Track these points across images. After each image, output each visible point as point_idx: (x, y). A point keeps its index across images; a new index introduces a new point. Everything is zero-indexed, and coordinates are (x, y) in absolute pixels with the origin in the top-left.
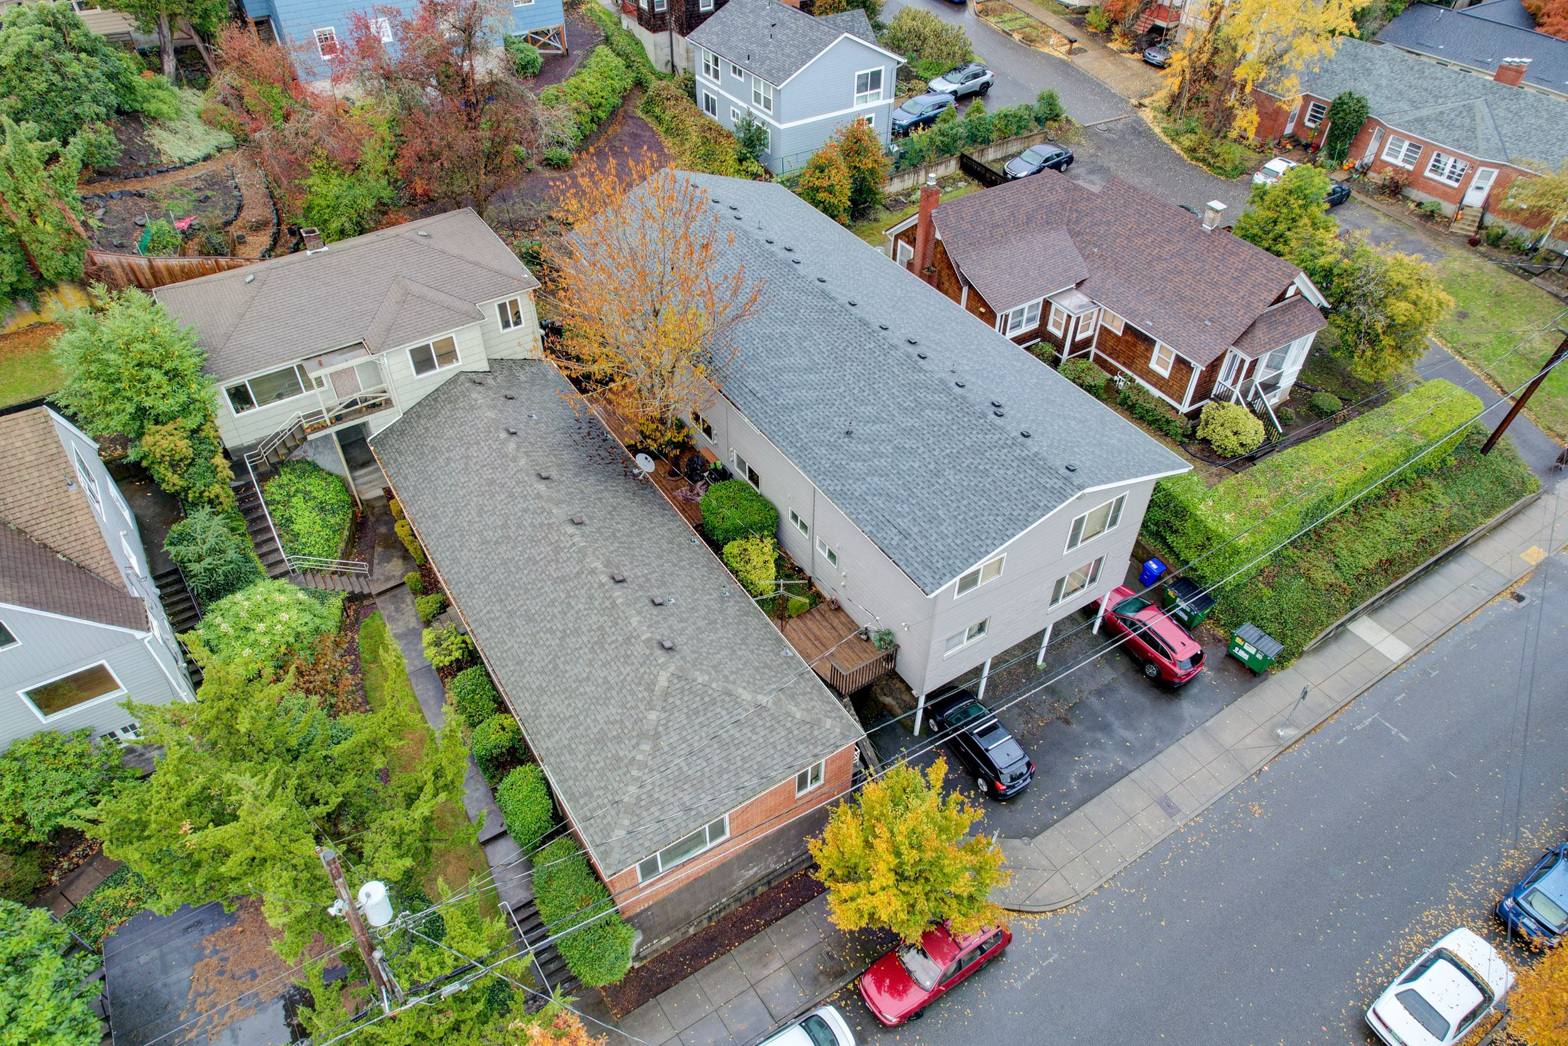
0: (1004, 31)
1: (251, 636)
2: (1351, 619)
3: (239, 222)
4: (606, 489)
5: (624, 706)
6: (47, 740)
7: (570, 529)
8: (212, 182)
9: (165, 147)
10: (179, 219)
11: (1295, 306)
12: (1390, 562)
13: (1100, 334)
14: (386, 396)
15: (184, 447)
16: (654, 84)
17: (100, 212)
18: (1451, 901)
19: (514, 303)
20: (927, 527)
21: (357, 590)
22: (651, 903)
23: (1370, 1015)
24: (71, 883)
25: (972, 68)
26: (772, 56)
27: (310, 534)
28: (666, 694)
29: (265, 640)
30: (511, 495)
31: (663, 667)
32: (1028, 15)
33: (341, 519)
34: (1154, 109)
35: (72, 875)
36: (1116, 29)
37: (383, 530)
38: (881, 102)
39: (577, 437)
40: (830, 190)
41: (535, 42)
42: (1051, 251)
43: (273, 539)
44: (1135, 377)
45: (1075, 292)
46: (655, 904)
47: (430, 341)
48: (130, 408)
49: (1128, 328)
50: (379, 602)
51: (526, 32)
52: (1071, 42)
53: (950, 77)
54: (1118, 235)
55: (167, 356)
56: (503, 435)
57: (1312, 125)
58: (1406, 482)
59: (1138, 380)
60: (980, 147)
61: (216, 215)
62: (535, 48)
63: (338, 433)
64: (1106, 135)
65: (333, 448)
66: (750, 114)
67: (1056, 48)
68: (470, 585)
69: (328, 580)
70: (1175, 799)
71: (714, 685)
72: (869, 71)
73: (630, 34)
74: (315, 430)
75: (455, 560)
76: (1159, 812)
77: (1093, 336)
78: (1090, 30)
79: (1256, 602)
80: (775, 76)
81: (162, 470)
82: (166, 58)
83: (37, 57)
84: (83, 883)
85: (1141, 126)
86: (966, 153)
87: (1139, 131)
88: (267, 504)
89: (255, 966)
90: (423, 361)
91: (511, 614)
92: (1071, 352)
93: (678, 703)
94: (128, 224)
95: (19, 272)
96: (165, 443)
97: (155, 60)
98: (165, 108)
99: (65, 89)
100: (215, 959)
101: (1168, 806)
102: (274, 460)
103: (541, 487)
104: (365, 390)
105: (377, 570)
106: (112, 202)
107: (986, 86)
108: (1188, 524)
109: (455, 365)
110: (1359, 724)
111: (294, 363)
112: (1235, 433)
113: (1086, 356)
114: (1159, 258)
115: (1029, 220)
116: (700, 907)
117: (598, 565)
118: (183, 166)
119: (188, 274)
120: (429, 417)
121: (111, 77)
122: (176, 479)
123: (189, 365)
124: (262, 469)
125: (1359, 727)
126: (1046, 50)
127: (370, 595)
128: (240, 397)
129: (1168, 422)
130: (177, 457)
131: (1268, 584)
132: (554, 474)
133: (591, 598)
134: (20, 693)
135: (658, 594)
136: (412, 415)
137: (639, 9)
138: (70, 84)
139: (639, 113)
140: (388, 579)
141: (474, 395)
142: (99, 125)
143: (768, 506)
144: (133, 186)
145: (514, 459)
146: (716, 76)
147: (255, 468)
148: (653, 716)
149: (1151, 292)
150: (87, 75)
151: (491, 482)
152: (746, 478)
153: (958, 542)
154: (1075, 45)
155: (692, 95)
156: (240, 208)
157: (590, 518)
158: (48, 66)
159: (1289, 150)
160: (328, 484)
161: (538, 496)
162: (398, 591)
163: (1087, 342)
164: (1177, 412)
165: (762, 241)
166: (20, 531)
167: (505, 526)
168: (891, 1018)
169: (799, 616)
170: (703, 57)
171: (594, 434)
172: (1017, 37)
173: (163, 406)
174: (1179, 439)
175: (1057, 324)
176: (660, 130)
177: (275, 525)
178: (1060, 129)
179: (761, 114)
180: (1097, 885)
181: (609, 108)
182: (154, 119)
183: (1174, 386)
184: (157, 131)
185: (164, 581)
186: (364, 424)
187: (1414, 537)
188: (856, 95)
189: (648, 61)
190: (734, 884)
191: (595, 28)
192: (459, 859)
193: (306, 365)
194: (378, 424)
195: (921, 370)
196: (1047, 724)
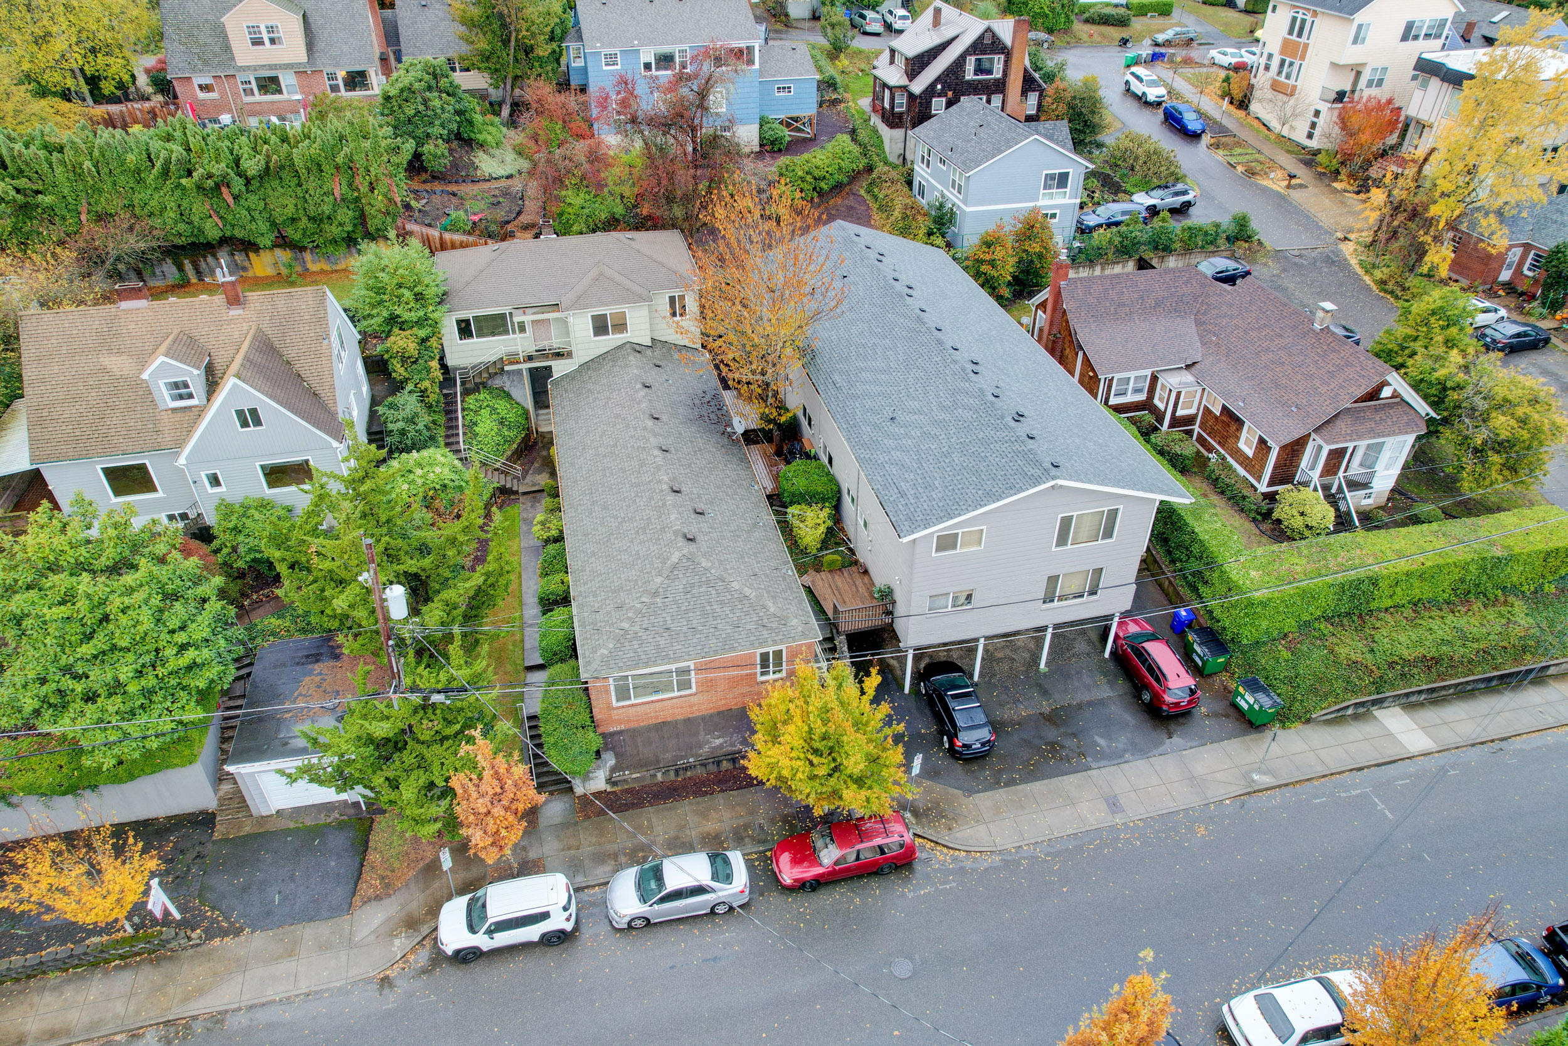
0: (1229, 163)
1: (411, 476)
2: (1374, 703)
3: (515, 223)
4: (701, 437)
5: (642, 571)
6: (265, 503)
7: (657, 452)
8: (506, 193)
9: (483, 166)
10: (475, 214)
11: (1392, 408)
12: (1437, 661)
13: (1204, 413)
14: (569, 349)
15: (412, 348)
16: (881, 168)
17: (424, 201)
18: (1368, 954)
19: (682, 298)
20: (921, 491)
21: (508, 486)
22: (623, 727)
23: (1225, 1008)
24: (254, 609)
25: (1180, 187)
26: (970, 150)
27: (486, 436)
28: (674, 567)
29: (420, 481)
30: (627, 426)
31: (679, 549)
32: (1259, 152)
33: (515, 435)
34: (1358, 243)
35: (256, 605)
36: (1344, 171)
37: (544, 453)
38: (1067, 201)
39: (697, 402)
40: (992, 263)
41: (788, 125)
42: (1172, 334)
43: (458, 435)
44: (1227, 456)
45: (1185, 372)
46: (628, 731)
47: (607, 310)
48: (385, 314)
49: (1225, 408)
50: (522, 499)
51: (782, 117)
52: (1292, 177)
53: (1154, 193)
54: (1237, 327)
55: (418, 283)
56: (639, 386)
57: (1530, 274)
58: (1485, 595)
59: (1229, 459)
60: (1161, 254)
61: (501, 214)
62: (786, 130)
63: (530, 370)
64: (1297, 260)
65: (522, 379)
66: (943, 196)
67: (1275, 182)
68: (575, 481)
69: (490, 473)
70: (1123, 801)
71: (713, 571)
72: (1057, 172)
73: (875, 131)
74: (511, 363)
75: (572, 464)
76: (1103, 806)
77: (1196, 414)
78: (1319, 169)
79: (1272, 662)
80: (967, 166)
81: (395, 362)
82: (504, 106)
83: (414, 92)
84: (260, 611)
85: (1338, 256)
86: (1146, 257)
87: (1335, 261)
88: (463, 410)
89: (341, 689)
90: (601, 326)
91: (594, 503)
92: (1170, 426)
93: (681, 576)
94: (440, 213)
95: (355, 225)
96: (401, 343)
97: (497, 108)
98: (489, 138)
99: (426, 116)
100: (318, 679)
101: (1114, 805)
102: (478, 380)
103: (650, 423)
104: (555, 342)
105: (529, 478)
106: (434, 196)
107: (1187, 205)
108: (1216, 575)
109: (625, 335)
110: (1345, 792)
111: (505, 310)
112: (1302, 514)
113: (1189, 433)
114: (1268, 350)
115: (1158, 304)
116: (669, 756)
117: (665, 478)
118: (491, 179)
119: (463, 245)
120: (595, 370)
121: (459, 113)
122: (402, 370)
123: (430, 292)
124: (468, 386)
125: (1343, 795)
126: (1265, 183)
127: (516, 492)
128: (465, 329)
129: (1244, 498)
130: (407, 355)
131: (1288, 649)
132: (664, 418)
133: (651, 498)
134: (258, 464)
135: (700, 507)
136: (585, 367)
137: (883, 108)
138: (430, 113)
139: (862, 192)
140: (534, 485)
141: (631, 358)
142: (440, 141)
143: (833, 480)
144: (453, 188)
145: (639, 403)
146: (928, 166)
147: (463, 383)
148: (659, 580)
149: (1252, 378)
150: (443, 109)
151: (618, 416)
152: (826, 461)
153: (941, 504)
154: (1294, 182)
155: (910, 183)
156: (519, 213)
157: (677, 450)
158: (419, 99)
159: (1500, 296)
160: (513, 408)
161: (645, 428)
162: (538, 495)
163: (1190, 420)
164: (1256, 490)
165: (890, 277)
166: (288, 362)
167: (615, 446)
168: (787, 879)
169: (830, 571)
170: (922, 150)
171: (712, 403)
172: (1240, 169)
173: (406, 316)
174: (1252, 515)
175: (1161, 399)
176: (874, 206)
177: (464, 425)
178: (1250, 249)
179: (953, 198)
180: (1017, 844)
181: (832, 182)
182: (482, 146)
183: (1254, 465)
184: (481, 154)
185: (374, 437)
186: (550, 367)
187: (1475, 645)
188: (1042, 191)
189: (884, 152)
190: (701, 748)
191: (847, 121)
192: (506, 673)
193: (514, 311)
194: (560, 368)
195: (968, 380)
196: (1028, 715)
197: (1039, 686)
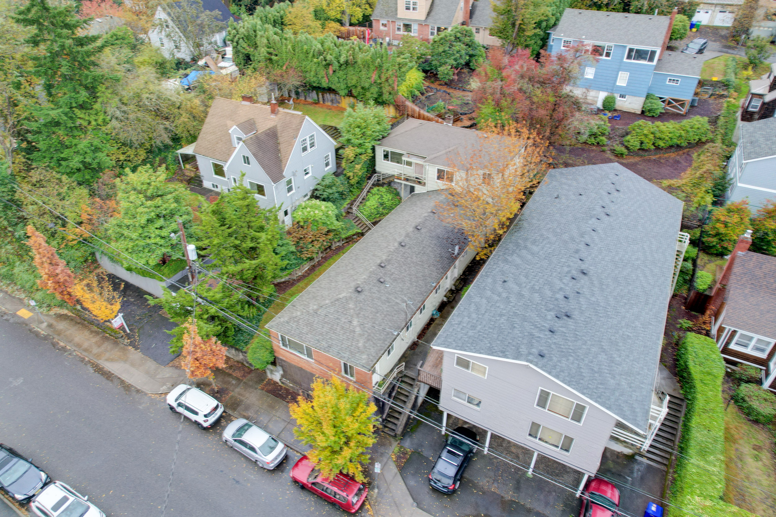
9: (472, 84)
10: (452, 106)
14: (424, 181)
15: (351, 156)
16: (714, 144)
22: (285, 359)
28: (338, 300)
31: (348, 292)
39: (456, 230)
41: (669, 103)
43: (356, 202)
46: (287, 362)
47: (445, 169)
51: (667, 97)
56: (430, 210)
62: (665, 105)
63: (407, 185)
71: (352, 311)
74: (398, 179)
90: (441, 175)
93: (337, 305)
96: (348, 152)
102: (384, 181)
103: (412, 230)
104: (420, 176)
109: (451, 184)
111: (403, 153)
117: (384, 258)
118: (472, 91)
128: (386, 156)
130: (348, 158)
132: (423, 230)
134: (248, 181)
135: (385, 279)
136: (430, 193)
145: (420, 219)
147: (377, 180)
148: (328, 302)
165: (601, 204)
166: (278, 143)
171: (464, 234)
176: (694, 165)
177: (363, 199)
186: (415, 187)
194: (418, 189)
196: (494, 493)
197: (518, 482)
